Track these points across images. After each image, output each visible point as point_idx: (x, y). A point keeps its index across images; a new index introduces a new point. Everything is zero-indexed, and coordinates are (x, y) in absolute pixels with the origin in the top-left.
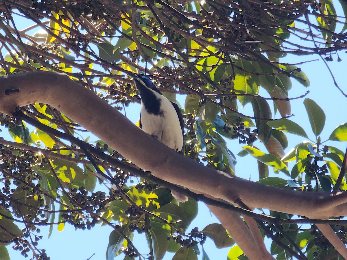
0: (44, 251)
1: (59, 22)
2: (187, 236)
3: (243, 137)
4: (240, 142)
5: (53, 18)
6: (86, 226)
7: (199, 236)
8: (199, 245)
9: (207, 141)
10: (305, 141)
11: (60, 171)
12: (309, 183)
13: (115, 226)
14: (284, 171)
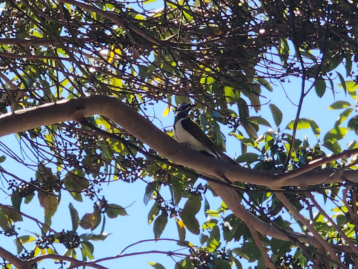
0: (104, 197)
1: (113, 51)
2: (195, 189)
3: (231, 124)
4: (229, 127)
5: (110, 49)
6: (131, 181)
7: (203, 189)
8: (202, 194)
9: (208, 127)
10: (270, 130)
11: (114, 145)
12: (273, 157)
13: (148, 183)
14: (256, 148)
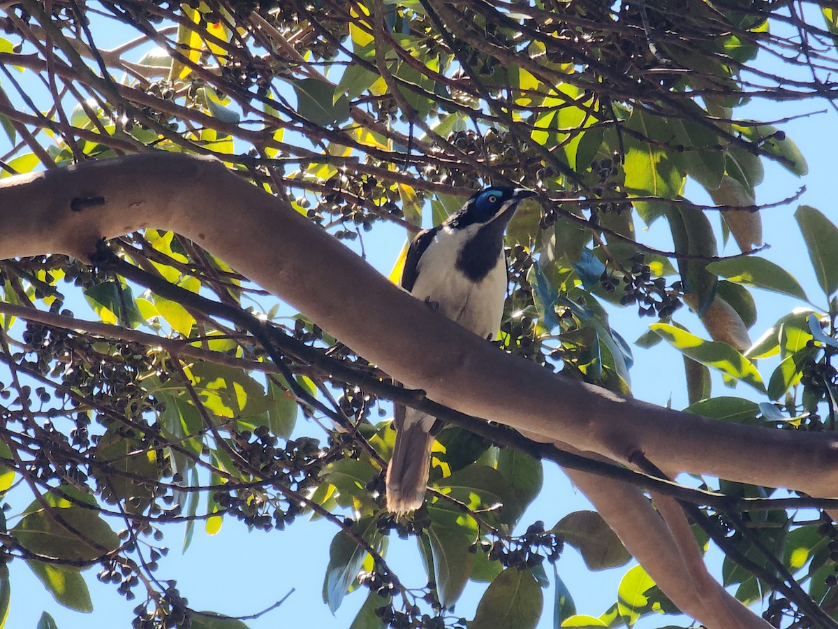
0: (172, 583)
1: (202, 29)
2: (517, 543)
3: (649, 300)
4: (642, 312)
5: (186, 21)
6: (274, 522)
7: (546, 542)
8: (546, 564)
9: (560, 311)
10: (799, 308)
11: (208, 390)
12: (813, 410)
13: (342, 520)
14: (749, 379)
